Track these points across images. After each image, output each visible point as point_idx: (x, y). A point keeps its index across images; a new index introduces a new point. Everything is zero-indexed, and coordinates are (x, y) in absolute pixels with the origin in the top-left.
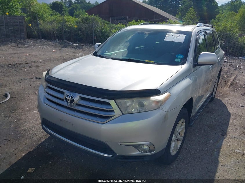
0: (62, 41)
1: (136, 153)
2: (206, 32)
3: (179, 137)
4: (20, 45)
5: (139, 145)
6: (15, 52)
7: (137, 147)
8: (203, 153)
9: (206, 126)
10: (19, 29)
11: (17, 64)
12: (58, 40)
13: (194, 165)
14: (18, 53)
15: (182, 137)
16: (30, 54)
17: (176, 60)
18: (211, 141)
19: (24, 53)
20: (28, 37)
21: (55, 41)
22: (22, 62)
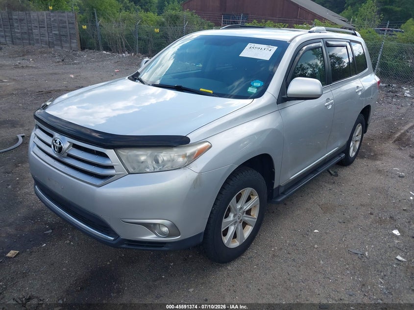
0: (135, 54)
1: (151, 237)
2: (326, 43)
3: (246, 219)
4: (67, 61)
5: (155, 224)
6: (56, 71)
7: (151, 227)
8: (293, 249)
9: (319, 206)
10: (69, 34)
11: (52, 90)
12: (128, 53)
13: (269, 268)
14: (60, 72)
15: (255, 218)
16: (77, 76)
17: (250, 90)
18: (316, 231)
19: (68, 73)
20: (81, 47)
21: (124, 55)
22: (61, 88)
